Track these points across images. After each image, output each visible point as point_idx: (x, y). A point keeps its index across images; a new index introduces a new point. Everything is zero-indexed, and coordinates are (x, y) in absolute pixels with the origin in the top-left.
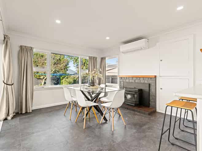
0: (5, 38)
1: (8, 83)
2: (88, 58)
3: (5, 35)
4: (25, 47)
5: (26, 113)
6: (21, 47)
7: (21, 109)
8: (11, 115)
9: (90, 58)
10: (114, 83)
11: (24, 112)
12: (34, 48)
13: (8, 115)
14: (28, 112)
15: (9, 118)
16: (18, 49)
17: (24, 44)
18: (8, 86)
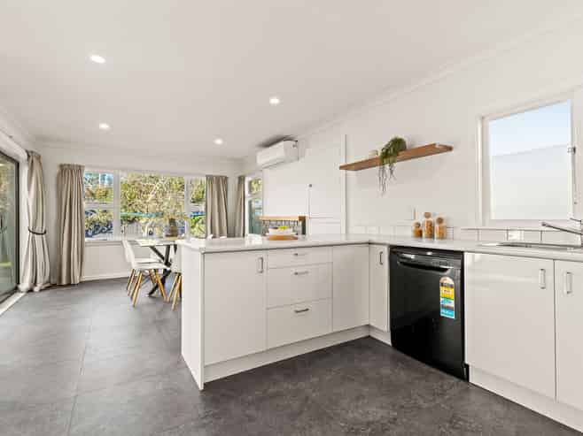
0: (29, 156)
1: (36, 231)
2: (204, 179)
3: (27, 151)
4: (69, 165)
5: (69, 284)
6: (61, 166)
7: (60, 279)
8: (39, 285)
9: (210, 178)
10: (256, 233)
11: (64, 282)
12: (84, 167)
13: (35, 284)
14: (72, 283)
15: (36, 289)
16: (57, 170)
17: (66, 161)
18: (36, 236)
